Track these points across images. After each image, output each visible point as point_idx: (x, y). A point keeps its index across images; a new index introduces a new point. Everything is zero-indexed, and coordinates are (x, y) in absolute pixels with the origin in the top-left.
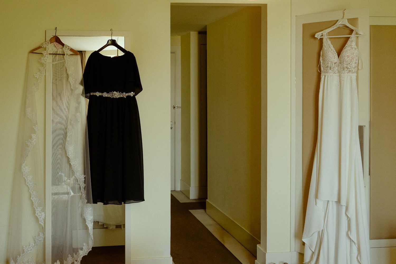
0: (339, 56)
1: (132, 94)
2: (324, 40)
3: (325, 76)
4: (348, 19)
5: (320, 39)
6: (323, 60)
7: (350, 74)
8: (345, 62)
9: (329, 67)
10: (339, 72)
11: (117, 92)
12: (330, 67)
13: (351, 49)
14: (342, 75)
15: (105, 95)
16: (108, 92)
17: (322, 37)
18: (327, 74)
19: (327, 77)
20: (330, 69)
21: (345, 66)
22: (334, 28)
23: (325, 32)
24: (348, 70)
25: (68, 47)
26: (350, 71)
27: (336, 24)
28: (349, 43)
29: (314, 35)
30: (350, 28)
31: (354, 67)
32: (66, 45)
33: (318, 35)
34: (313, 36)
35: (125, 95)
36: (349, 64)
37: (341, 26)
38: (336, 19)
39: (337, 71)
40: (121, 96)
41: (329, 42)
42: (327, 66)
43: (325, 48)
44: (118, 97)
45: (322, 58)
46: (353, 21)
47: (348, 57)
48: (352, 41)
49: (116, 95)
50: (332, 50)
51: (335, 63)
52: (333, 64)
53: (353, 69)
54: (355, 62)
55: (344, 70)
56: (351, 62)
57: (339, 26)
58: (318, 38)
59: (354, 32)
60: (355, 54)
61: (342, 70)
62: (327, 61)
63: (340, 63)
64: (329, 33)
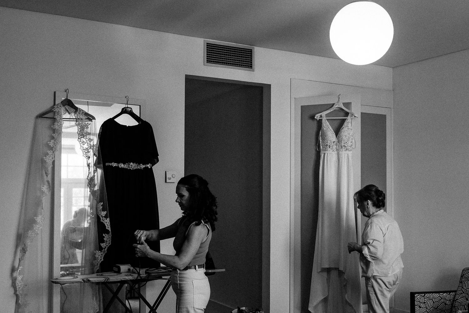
0: (336, 135)
1: (149, 166)
2: (323, 121)
3: (324, 154)
4: (343, 103)
5: (319, 120)
6: (323, 139)
7: (347, 152)
8: (342, 141)
9: (328, 146)
10: (337, 150)
11: (134, 163)
12: (330, 145)
13: (348, 130)
14: (340, 152)
15: (122, 165)
16: (124, 164)
17: (321, 118)
18: (326, 152)
19: (326, 155)
20: (330, 148)
21: (343, 144)
22: (332, 110)
23: (324, 114)
24: (346, 148)
25: (82, 111)
26: (347, 149)
27: (333, 107)
28: (345, 124)
29: (314, 116)
30: (346, 111)
31: (350, 145)
32: (80, 109)
33: (317, 117)
34: (312, 118)
35: (142, 166)
36: (346, 143)
37: (337, 109)
38: (334, 103)
39: (335, 150)
40: (139, 167)
41: (328, 123)
42: (327, 145)
43: (325, 129)
44: (135, 168)
45: (321, 137)
46: (348, 105)
47: (346, 136)
48: (348, 122)
49: (133, 166)
50: (330, 130)
51: (334, 142)
52: (332, 142)
53: (349, 148)
54: (351, 141)
55: (342, 148)
56: (347, 141)
57: (335, 109)
58: (317, 119)
59: (350, 114)
60: (351, 134)
61: (340, 148)
62: (327, 140)
63: (338, 142)
64: (327, 115)
